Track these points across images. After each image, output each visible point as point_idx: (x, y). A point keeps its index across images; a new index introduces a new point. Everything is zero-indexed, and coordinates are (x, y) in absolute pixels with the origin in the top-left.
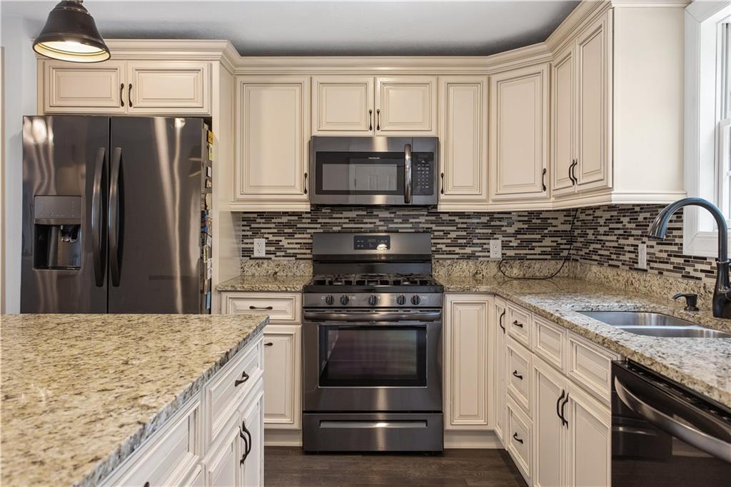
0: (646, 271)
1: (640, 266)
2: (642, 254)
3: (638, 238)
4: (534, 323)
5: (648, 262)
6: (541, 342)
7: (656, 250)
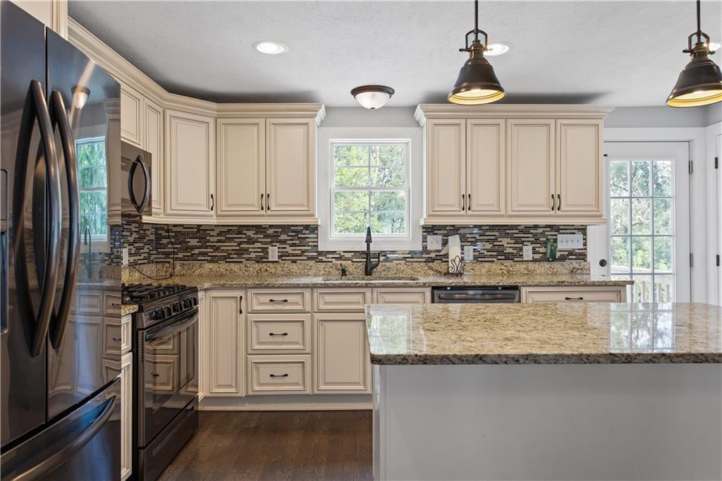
0: (278, 262)
1: (270, 259)
2: (273, 253)
3: (266, 243)
4: (315, 294)
5: (280, 257)
6: (326, 303)
7: (289, 250)
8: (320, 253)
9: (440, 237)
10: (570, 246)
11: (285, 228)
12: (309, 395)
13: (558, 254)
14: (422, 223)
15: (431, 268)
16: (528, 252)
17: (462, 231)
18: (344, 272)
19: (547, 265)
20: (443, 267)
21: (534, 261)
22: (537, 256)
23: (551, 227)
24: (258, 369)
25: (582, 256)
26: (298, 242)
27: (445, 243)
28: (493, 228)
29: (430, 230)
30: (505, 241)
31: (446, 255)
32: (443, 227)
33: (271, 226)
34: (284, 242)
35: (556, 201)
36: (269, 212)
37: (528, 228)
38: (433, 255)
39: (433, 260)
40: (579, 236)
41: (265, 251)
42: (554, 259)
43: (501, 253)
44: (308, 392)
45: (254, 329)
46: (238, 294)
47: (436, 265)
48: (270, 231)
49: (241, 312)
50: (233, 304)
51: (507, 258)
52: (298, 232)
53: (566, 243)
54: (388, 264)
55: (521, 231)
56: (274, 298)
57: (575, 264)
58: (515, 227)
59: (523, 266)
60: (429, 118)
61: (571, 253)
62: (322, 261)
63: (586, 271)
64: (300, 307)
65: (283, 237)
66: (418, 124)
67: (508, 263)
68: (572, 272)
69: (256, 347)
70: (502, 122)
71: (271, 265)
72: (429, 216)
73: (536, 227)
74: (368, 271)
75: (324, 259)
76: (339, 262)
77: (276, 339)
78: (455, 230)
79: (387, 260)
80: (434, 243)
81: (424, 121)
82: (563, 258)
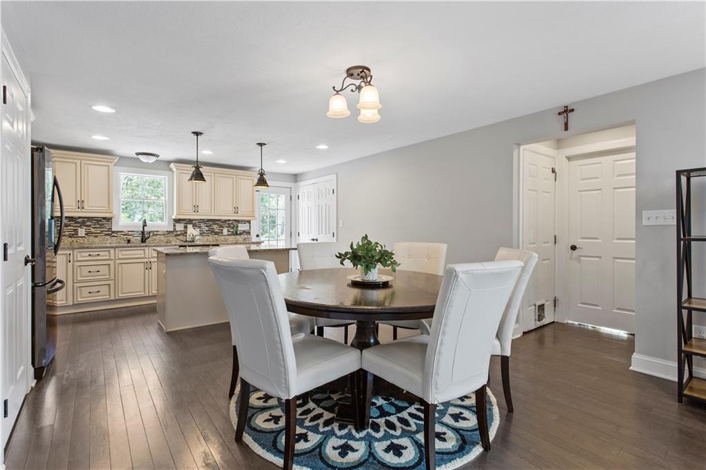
0: (85, 237)
1: (79, 235)
2: (82, 232)
3: (77, 227)
4: (117, 251)
5: (86, 234)
6: (123, 255)
7: (93, 230)
8: (113, 232)
9: (183, 225)
10: (244, 229)
11: (90, 219)
12: (112, 300)
13: (238, 233)
14: (174, 217)
15: (178, 239)
16: (225, 231)
17: (194, 222)
18: (129, 241)
19: (234, 237)
20: (184, 239)
21: (228, 235)
22: (230, 233)
23: (236, 220)
24: (81, 290)
25: (249, 233)
26: (98, 226)
27: (186, 227)
28: (209, 220)
29: (177, 221)
30: (215, 227)
31: (186, 233)
32: (185, 220)
33: (80, 218)
34: (90, 226)
35: (236, 210)
36: (83, 210)
37: (225, 221)
38: (179, 233)
39: (179, 235)
40: (248, 224)
41: (76, 231)
42: (237, 234)
43: (212, 232)
44: (112, 298)
45: (79, 270)
46: (68, 252)
47: (181, 237)
48: (80, 220)
49: (70, 261)
50: (64, 257)
51: (216, 234)
52: (98, 221)
53: (242, 227)
54: (154, 237)
55: (222, 222)
56: (91, 253)
57: (246, 236)
58: (220, 220)
59: (223, 237)
60: (177, 169)
61: (244, 232)
62: (114, 236)
63: (250, 239)
64: (107, 258)
65: (88, 223)
66: (171, 170)
67: (216, 236)
68: (245, 239)
69: (79, 279)
70: (213, 174)
71: (81, 239)
72: (177, 214)
73: (229, 220)
74: (143, 241)
75: (116, 235)
76: (125, 237)
77: (92, 274)
78: (190, 221)
79: (154, 235)
80: (180, 227)
81: (174, 170)
82: (241, 234)
